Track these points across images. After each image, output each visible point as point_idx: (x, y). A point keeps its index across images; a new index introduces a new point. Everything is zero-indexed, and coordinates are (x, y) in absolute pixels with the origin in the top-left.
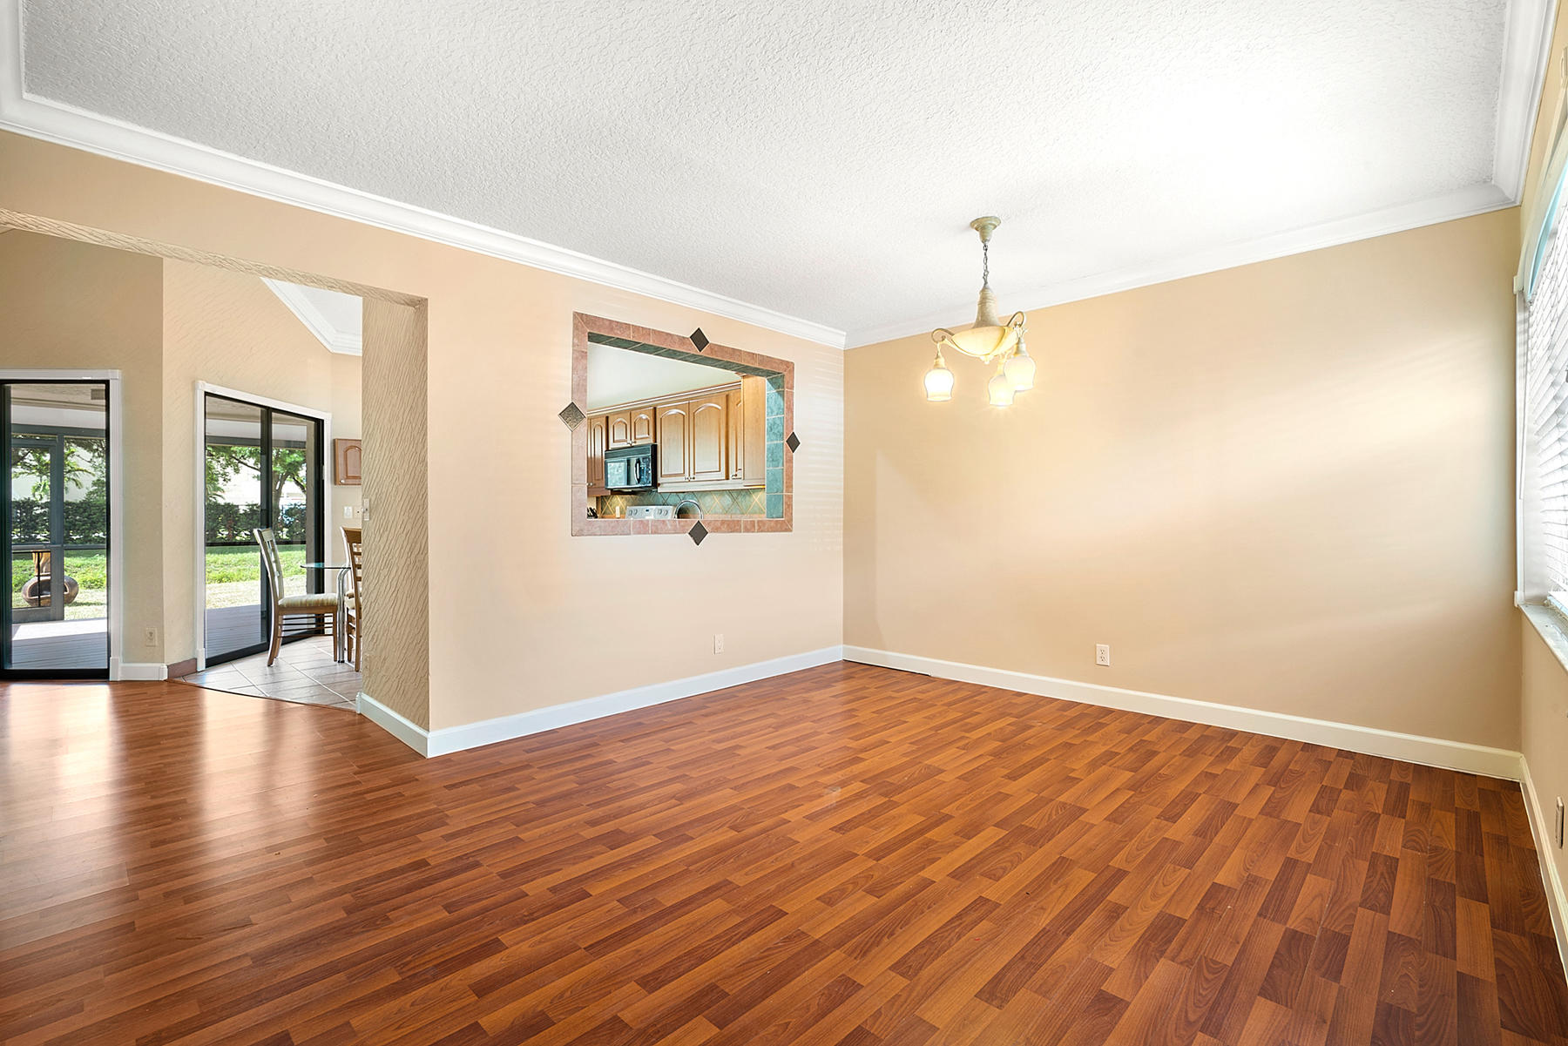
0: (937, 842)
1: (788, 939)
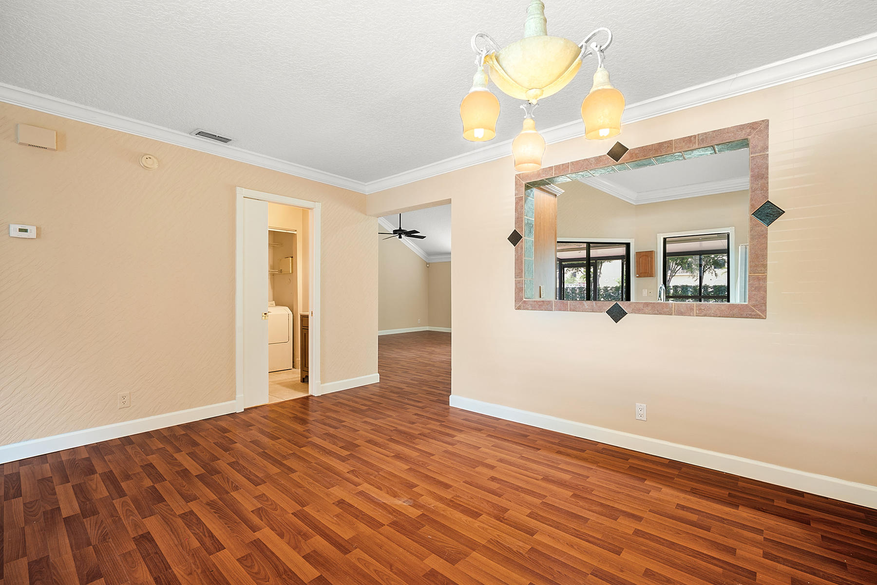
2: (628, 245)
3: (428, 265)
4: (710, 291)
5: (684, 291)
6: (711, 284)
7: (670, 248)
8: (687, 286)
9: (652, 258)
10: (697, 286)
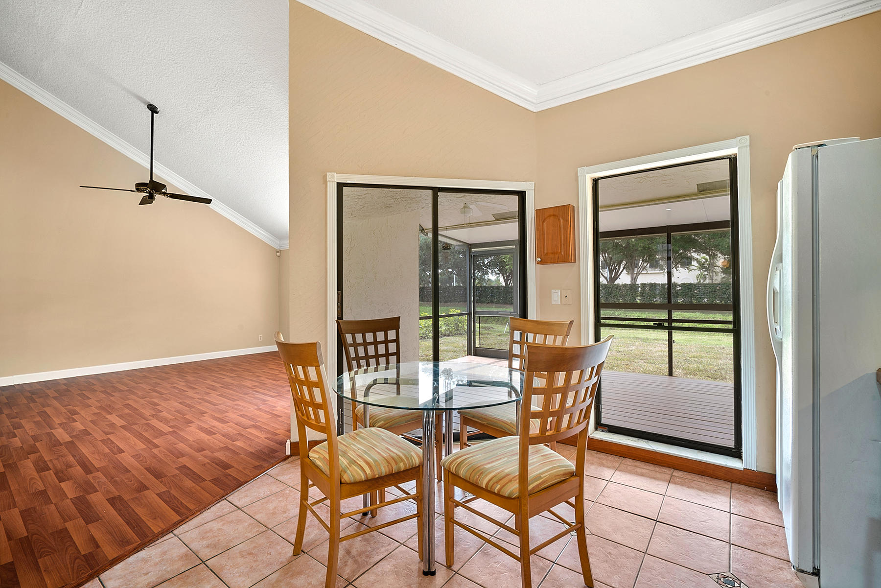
2: (522, 195)
3: (278, 254)
4: (678, 289)
5: (652, 289)
6: (679, 282)
7: (610, 221)
8: (655, 284)
9: (566, 221)
10: (665, 284)
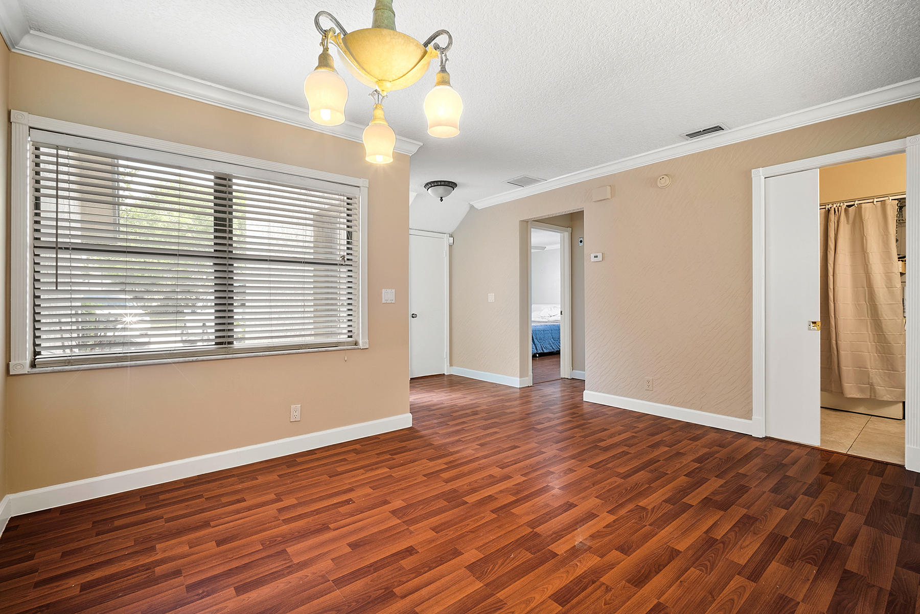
0: (510, 494)
1: (585, 460)
